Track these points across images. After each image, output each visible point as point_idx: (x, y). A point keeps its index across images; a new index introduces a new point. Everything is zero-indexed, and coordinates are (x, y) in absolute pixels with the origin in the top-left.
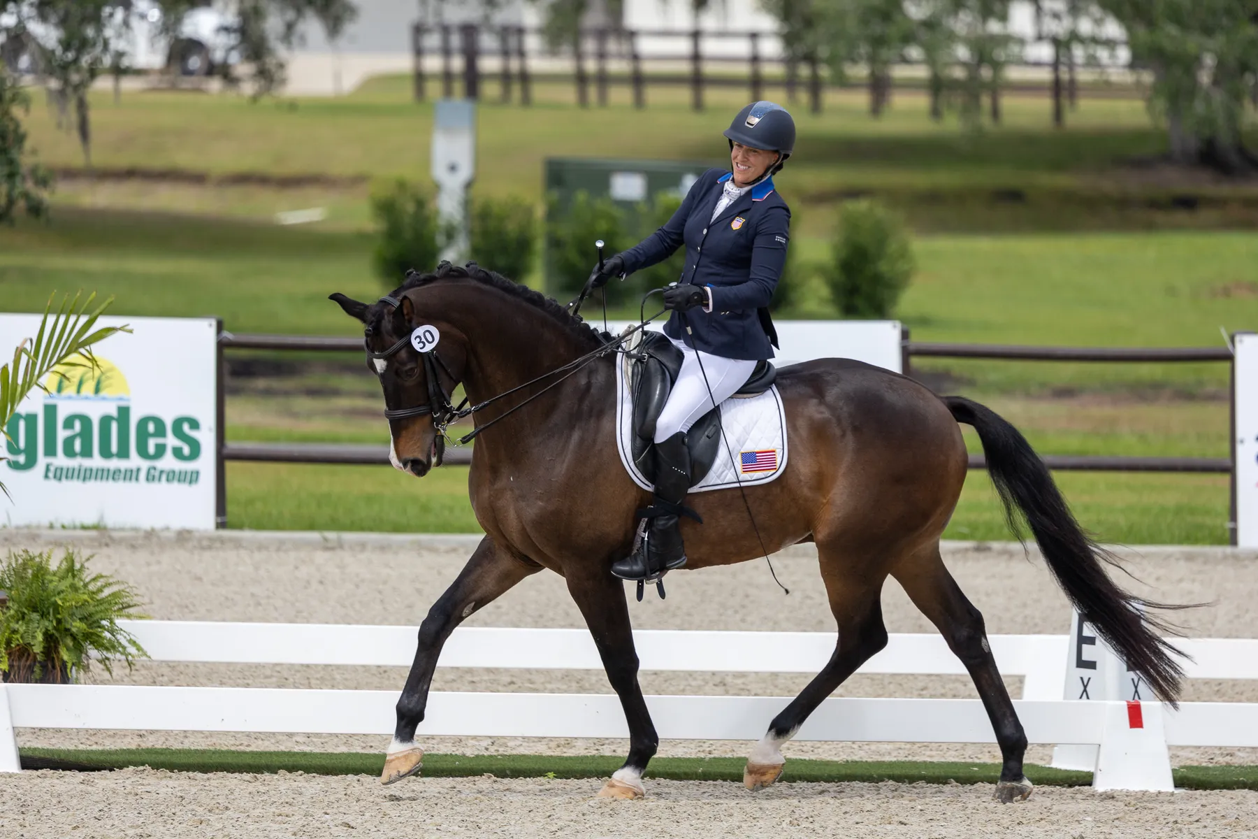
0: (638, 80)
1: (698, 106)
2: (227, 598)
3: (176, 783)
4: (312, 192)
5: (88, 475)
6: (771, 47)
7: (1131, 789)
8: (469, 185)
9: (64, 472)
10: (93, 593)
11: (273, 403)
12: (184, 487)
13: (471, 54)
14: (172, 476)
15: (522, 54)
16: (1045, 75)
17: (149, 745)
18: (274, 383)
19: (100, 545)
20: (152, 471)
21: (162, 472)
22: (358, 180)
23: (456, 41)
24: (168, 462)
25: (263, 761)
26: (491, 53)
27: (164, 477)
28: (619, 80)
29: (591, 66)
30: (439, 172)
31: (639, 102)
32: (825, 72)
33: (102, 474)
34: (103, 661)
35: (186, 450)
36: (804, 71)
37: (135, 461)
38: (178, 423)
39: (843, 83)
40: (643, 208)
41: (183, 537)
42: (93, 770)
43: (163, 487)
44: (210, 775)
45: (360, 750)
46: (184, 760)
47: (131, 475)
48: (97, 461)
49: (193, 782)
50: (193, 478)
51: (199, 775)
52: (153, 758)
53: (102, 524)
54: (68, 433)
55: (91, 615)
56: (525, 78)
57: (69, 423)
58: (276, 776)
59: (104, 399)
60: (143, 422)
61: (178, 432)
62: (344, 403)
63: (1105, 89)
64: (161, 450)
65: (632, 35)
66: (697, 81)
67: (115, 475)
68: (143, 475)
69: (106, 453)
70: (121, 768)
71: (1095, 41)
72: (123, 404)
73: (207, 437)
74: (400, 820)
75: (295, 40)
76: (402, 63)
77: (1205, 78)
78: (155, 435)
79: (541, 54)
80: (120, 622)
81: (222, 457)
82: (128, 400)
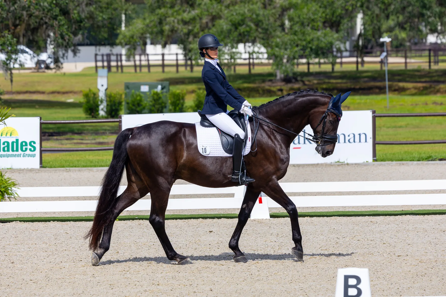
0: (149, 66)
1: (163, 71)
2: (41, 184)
3: (25, 225)
4: (70, 95)
5: (8, 156)
6: (181, 57)
7: (259, 219)
8: (106, 90)
9: (3, 155)
10: (7, 181)
11: (57, 142)
12: (32, 158)
13: (109, 61)
14: (29, 156)
15: (121, 61)
16: (247, 62)
17: (19, 217)
18: (58, 137)
19: (11, 173)
20: (24, 155)
21: (26, 155)
22: (81, 92)
23: (105, 58)
24: (28, 152)
25: (47, 219)
26: (114, 61)
27: (27, 156)
28: (145, 66)
29: (138, 63)
30: (99, 87)
31: (149, 71)
32: (194, 62)
33: (12, 156)
34: (9, 198)
35: (32, 149)
36: (189, 62)
37: (20, 152)
38: (30, 143)
39: (198, 65)
40: (148, 93)
41: (31, 170)
42: (5, 223)
43: (27, 158)
44: (34, 223)
45: (71, 216)
46: (27, 219)
47: (19, 156)
48: (11, 153)
49: (29, 225)
50: (34, 156)
51: (31, 223)
52: (20, 219)
53: (12, 168)
54: (4, 146)
55: (6, 186)
56: (122, 66)
57: (4, 144)
58: (50, 223)
59: (12, 137)
60: (22, 143)
61: (30, 145)
62: (75, 141)
63: (262, 64)
64: (26, 149)
65: (148, 55)
66: (163, 66)
67: (15, 156)
68: (22, 155)
69: (13, 150)
70: (12, 222)
71: (258, 52)
72: (17, 138)
73: (37, 146)
74: (80, 231)
75: (65, 58)
76: (93, 64)
77: (285, 61)
78: (25, 146)
79: (126, 61)
80: (13, 188)
81: (41, 151)
82: (18, 137)
